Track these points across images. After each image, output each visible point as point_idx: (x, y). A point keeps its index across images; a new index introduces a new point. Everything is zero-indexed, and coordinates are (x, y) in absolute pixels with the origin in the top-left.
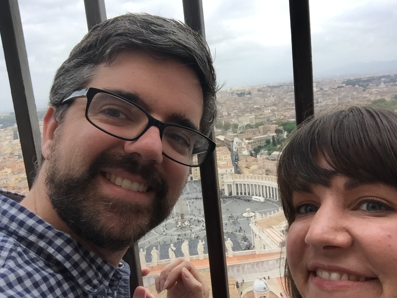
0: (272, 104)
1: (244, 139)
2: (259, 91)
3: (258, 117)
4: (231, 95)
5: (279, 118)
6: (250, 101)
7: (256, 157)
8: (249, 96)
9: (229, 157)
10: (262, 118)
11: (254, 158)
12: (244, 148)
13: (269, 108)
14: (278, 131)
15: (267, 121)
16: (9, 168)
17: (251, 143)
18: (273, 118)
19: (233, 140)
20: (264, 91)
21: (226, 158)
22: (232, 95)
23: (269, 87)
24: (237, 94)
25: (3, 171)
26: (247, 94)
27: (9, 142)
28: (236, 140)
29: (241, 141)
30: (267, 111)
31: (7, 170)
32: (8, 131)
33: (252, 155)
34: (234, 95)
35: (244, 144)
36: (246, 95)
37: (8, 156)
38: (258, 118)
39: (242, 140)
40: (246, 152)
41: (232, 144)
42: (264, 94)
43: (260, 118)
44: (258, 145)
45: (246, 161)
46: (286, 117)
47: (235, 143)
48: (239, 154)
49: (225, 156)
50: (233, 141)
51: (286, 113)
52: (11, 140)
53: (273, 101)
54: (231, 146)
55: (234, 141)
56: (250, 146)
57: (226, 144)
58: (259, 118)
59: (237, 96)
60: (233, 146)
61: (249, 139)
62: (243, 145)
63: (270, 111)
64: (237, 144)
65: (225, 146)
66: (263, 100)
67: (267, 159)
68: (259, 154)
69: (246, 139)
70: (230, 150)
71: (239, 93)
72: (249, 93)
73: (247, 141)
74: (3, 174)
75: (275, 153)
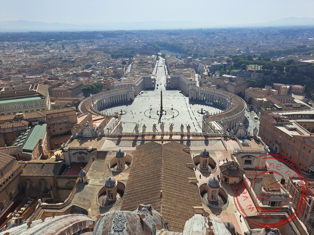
2: (220, 32)
7: (212, 77)
8: (213, 35)
10: (219, 51)
11: (210, 77)
12: (205, 70)
14: (228, 61)
15: (222, 54)
16: (59, 67)
17: (210, 67)
18: (226, 52)
24: (205, 33)
27: (59, 51)
28: (200, 64)
30: (223, 47)
32: (58, 44)
33: (209, 75)
35: (205, 68)
37: (59, 60)
39: (204, 65)
40: (206, 73)
41: (197, 67)
44: (214, 69)
45: (205, 79)
47: (199, 66)
48: (201, 74)
49: (192, 74)
50: (198, 65)
56: (209, 69)
57: (194, 66)
61: (209, 65)
65: (193, 68)
67: (218, 79)
68: (214, 75)
69: (207, 65)
72: (213, 33)
73: (207, 66)
75: (224, 75)
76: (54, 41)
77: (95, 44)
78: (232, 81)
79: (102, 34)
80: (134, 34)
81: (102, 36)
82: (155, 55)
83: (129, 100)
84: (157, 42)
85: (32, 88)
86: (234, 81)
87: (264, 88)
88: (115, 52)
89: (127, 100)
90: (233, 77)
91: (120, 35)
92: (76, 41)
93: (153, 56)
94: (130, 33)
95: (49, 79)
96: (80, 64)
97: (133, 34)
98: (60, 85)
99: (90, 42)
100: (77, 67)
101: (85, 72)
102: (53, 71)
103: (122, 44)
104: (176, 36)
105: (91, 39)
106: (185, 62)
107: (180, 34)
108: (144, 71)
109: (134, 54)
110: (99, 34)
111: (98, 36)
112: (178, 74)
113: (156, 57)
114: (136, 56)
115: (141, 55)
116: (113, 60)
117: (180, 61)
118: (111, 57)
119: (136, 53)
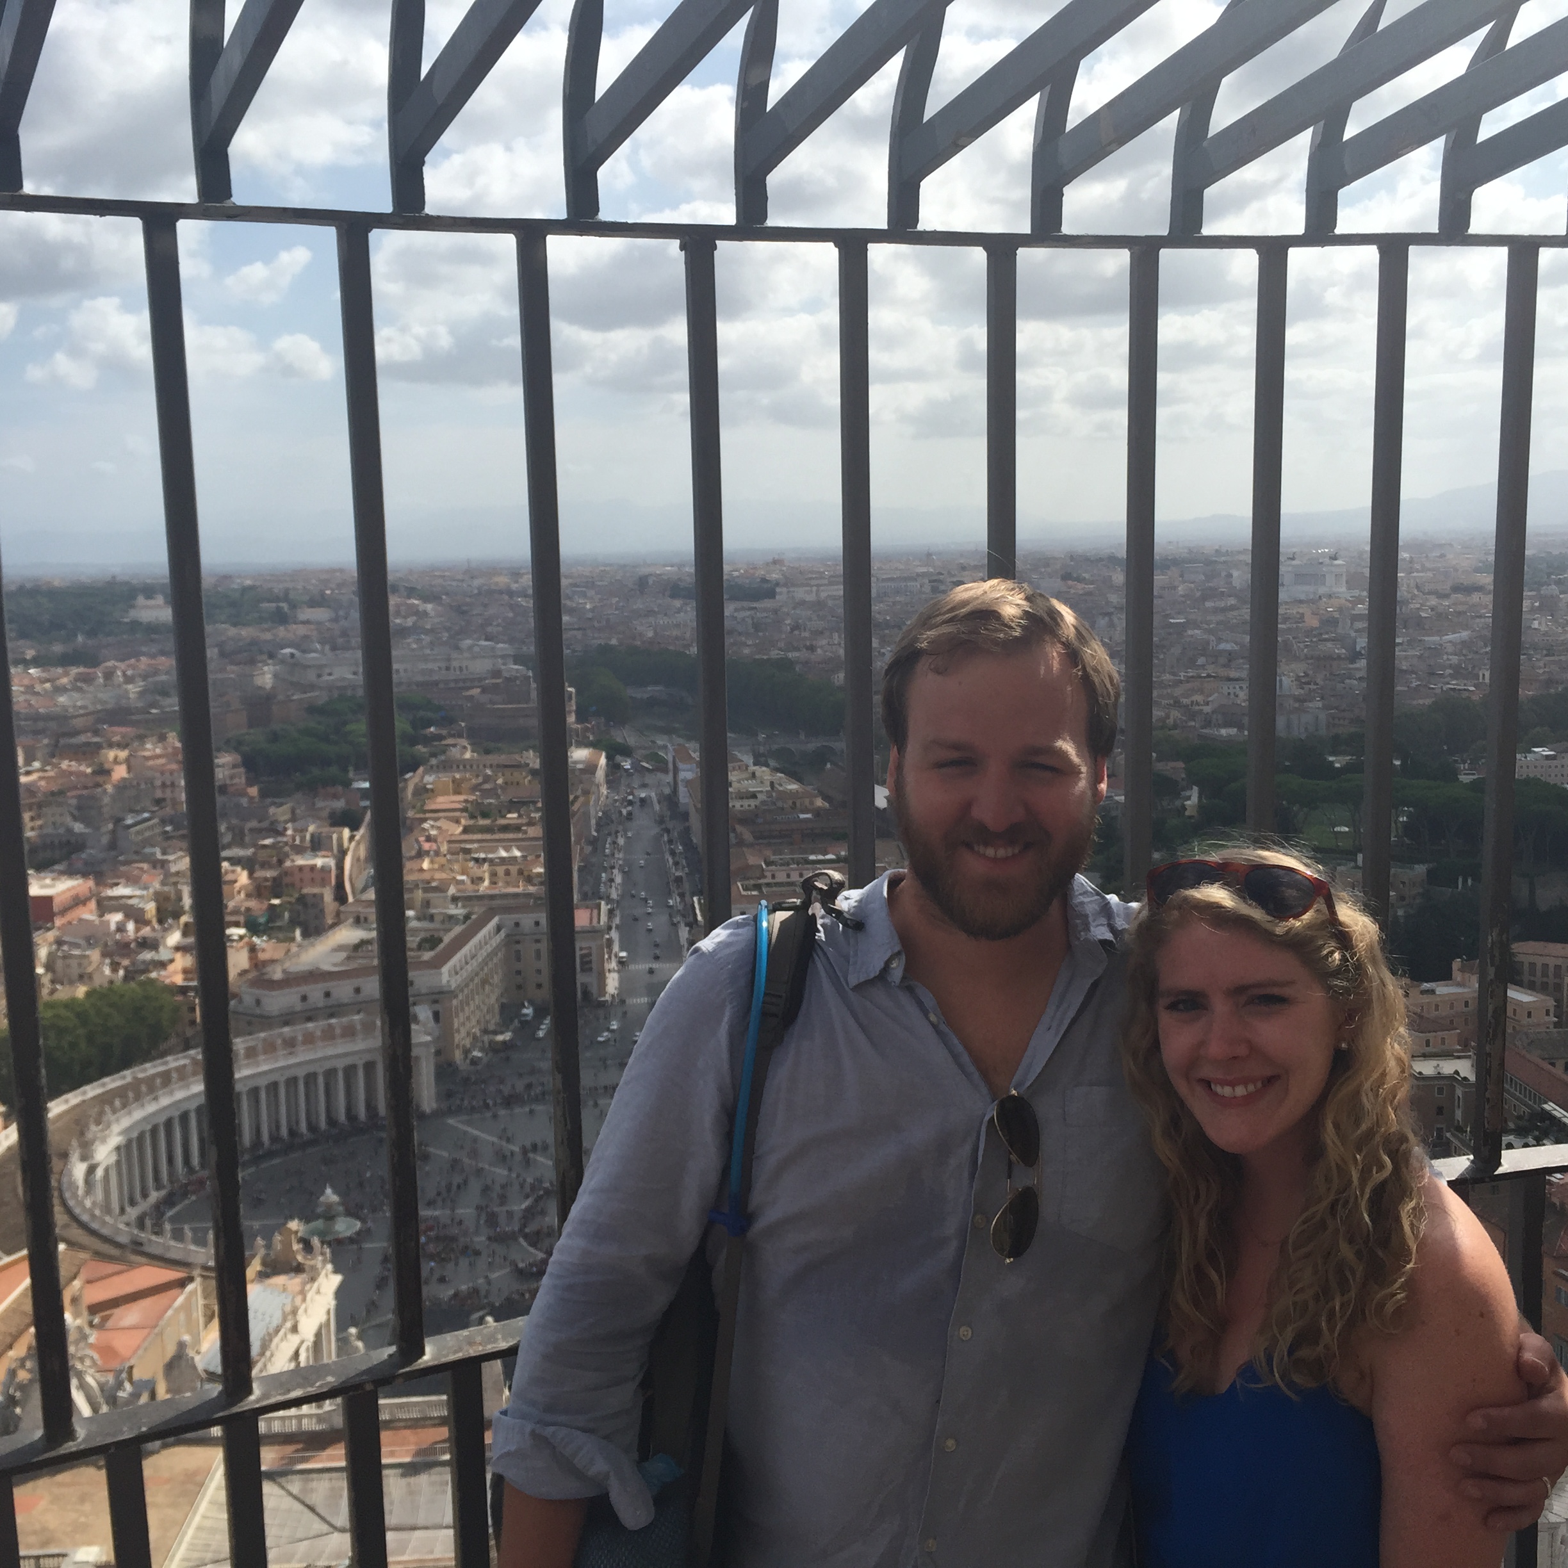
46: (1193, 716)
51: (1198, 699)
77: (109, 677)
80: (426, 599)
82: (594, 745)
84: (606, 649)
87: (1445, 975)
88: (275, 737)
91: (310, 604)
93: (579, 756)
99: (66, 661)
103: (327, 670)
104: (746, 604)
105: (80, 638)
106: (826, 798)
107: (771, 594)
108: (514, 869)
109: (427, 740)
110: (141, 600)
111: (133, 614)
112: (777, 884)
113: (603, 761)
114: (443, 758)
115: (487, 752)
116: (253, 791)
117: (793, 786)
118: (242, 770)
119: (441, 738)
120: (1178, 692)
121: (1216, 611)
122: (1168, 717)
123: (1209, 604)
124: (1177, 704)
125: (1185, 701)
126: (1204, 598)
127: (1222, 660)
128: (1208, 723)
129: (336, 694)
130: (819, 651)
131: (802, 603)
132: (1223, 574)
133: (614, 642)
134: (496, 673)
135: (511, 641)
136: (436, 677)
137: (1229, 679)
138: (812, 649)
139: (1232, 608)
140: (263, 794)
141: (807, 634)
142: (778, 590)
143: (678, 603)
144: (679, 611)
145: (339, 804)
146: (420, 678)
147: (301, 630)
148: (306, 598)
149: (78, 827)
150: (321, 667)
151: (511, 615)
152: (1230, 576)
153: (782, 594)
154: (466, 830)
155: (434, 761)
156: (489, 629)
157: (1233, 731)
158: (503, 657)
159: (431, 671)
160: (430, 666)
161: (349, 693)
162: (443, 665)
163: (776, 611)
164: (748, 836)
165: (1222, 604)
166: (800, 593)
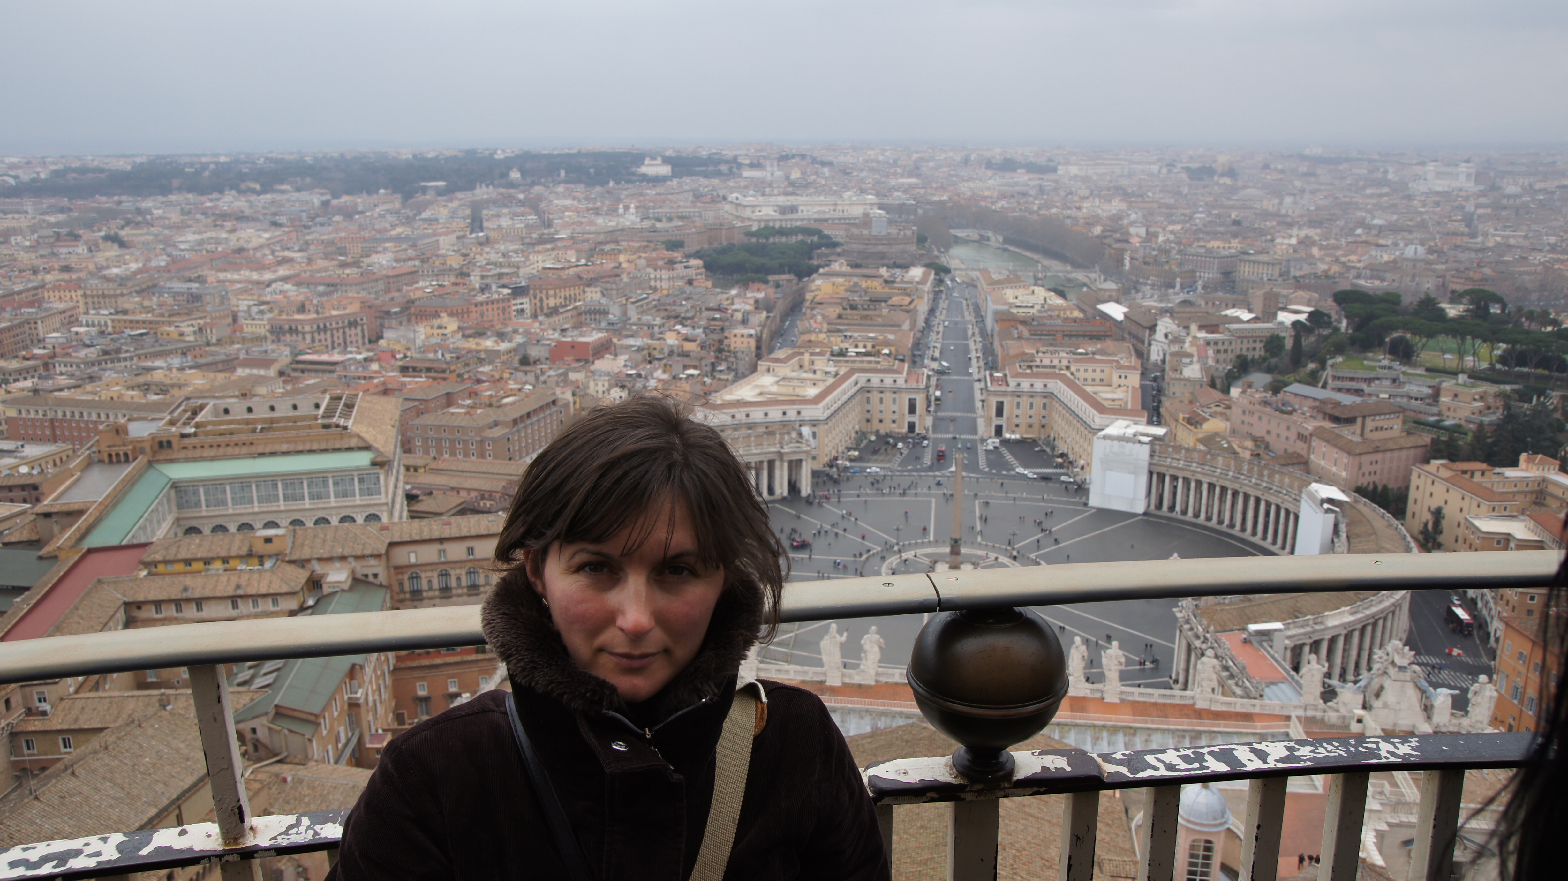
0: (1306, 219)
1: (1194, 327)
2: (1265, 167)
3: (1252, 258)
4: (1164, 171)
5: (1326, 272)
6: (1229, 199)
7: (1226, 391)
8: (1228, 181)
9: (1134, 380)
10: (1264, 263)
11: (1217, 395)
12: (1190, 355)
13: (1295, 231)
15: (1280, 275)
16: (451, 315)
17: (1216, 343)
18: (1301, 269)
19: (1156, 325)
20: (1282, 171)
21: (1122, 381)
22: (1169, 171)
23: (1303, 158)
24: (1188, 170)
25: (436, 322)
26: (1222, 175)
27: (458, 238)
28: (1165, 325)
29: (1183, 333)
30: (1286, 241)
31: (445, 319)
32: (455, 204)
33: (1213, 383)
34: (1175, 170)
35: (1192, 344)
36: (1216, 178)
37: (453, 279)
38: (1250, 261)
39: (1187, 328)
40: (1193, 371)
41: (1150, 335)
42: (1281, 180)
43: (1259, 263)
44: (1238, 353)
45: (1191, 402)
46: (1348, 268)
47: (1159, 335)
48: (1170, 374)
49: (1123, 373)
50: (1152, 328)
51: (1353, 258)
52: (461, 233)
53: (1312, 208)
54: (1143, 342)
55: (1158, 328)
56: (1210, 353)
57: (1130, 334)
58: (1254, 262)
59: (1184, 176)
60: (1150, 345)
61: (1211, 328)
62: (1187, 345)
63: (1294, 241)
64: (1163, 340)
65: (1123, 339)
66: (1276, 201)
67: (1265, 403)
68: (1240, 383)
69: (1201, 328)
70: (1142, 355)
71: (1195, 165)
72: (1231, 173)
73: (1202, 335)
74: (436, 331)
75: (1296, 388)
76: (440, 192)
77: (627, 208)
78: (1336, 419)
79: (666, 161)
80: (824, 164)
81: (666, 170)
82: (927, 266)
83: (782, 489)
84: (940, 203)
85: (329, 413)
86: (1350, 421)
87: (1514, 463)
88: (724, 251)
89: (771, 491)
90: (1347, 399)
91: (752, 166)
92: (537, 189)
93: (916, 272)
94: (803, 157)
95: (404, 370)
96: (552, 302)
97: (814, 161)
98: (449, 400)
100: (535, 316)
101: (573, 346)
102: (422, 333)
103: (758, 209)
104: (1036, 176)
105: (611, 184)
106: (1081, 310)
107: (1054, 170)
108: (869, 345)
109: (819, 256)
110: (647, 161)
111: (643, 170)
112: (1045, 367)
113: (932, 276)
114: (826, 269)
115: (857, 266)
116: (709, 284)
117: (1059, 301)
118: (703, 270)
119: (827, 255)
120: (1339, 253)
121: (1372, 196)
122: (1329, 269)
123: (1368, 191)
124: (1337, 260)
125: (1343, 259)
126: (1365, 187)
127: (1374, 232)
128: (1358, 277)
129: (763, 225)
130: (1085, 211)
131: (1076, 176)
132: (1382, 170)
133: (945, 198)
134: (866, 215)
135: (877, 195)
136: (827, 216)
137: (1378, 245)
138: (1079, 209)
139: (1386, 195)
140: (715, 286)
141: (1076, 198)
142: (1060, 167)
143: (989, 173)
144: (990, 178)
145: (761, 295)
146: (816, 216)
147: (743, 184)
148: (748, 162)
149: (604, 301)
150: (754, 206)
151: (878, 177)
152: (1386, 172)
153: (1061, 170)
154: (840, 317)
155: (821, 271)
156: (864, 186)
157: (1377, 283)
158: (871, 204)
159: (824, 212)
160: (823, 208)
161: (771, 224)
162: (832, 208)
163: (1056, 182)
164: (1026, 333)
165: (1379, 191)
166: (1074, 170)
